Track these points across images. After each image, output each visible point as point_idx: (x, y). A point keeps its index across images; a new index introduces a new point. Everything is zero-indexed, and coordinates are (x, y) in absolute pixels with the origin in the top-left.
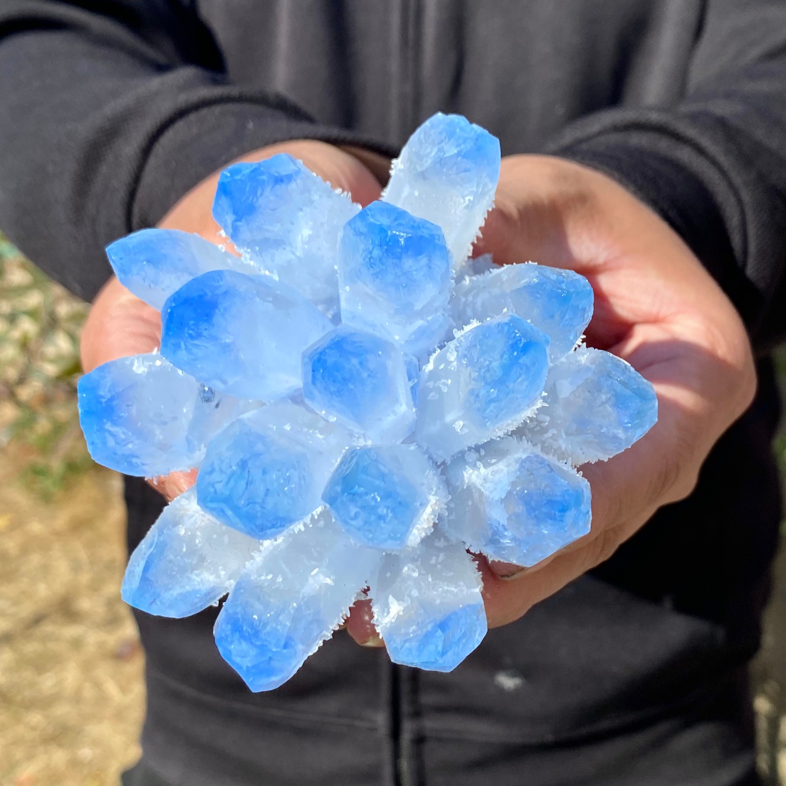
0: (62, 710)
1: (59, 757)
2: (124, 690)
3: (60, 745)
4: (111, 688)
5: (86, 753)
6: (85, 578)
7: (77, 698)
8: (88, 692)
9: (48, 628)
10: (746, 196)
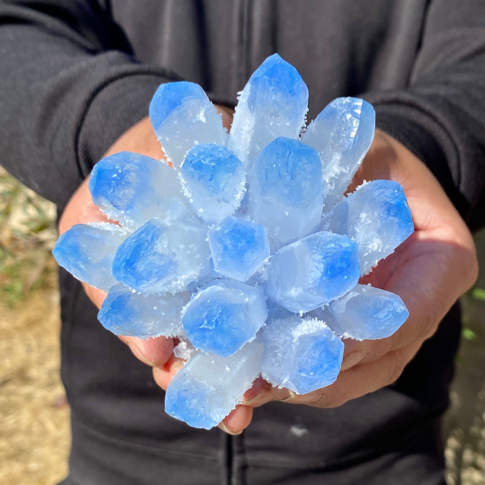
0: (19, 439)
1: (16, 468)
2: (58, 427)
3: (18, 461)
4: (50, 426)
5: (33, 465)
6: (34, 356)
7: (28, 432)
8: (36, 428)
9: (11, 387)
10: (461, 148)
